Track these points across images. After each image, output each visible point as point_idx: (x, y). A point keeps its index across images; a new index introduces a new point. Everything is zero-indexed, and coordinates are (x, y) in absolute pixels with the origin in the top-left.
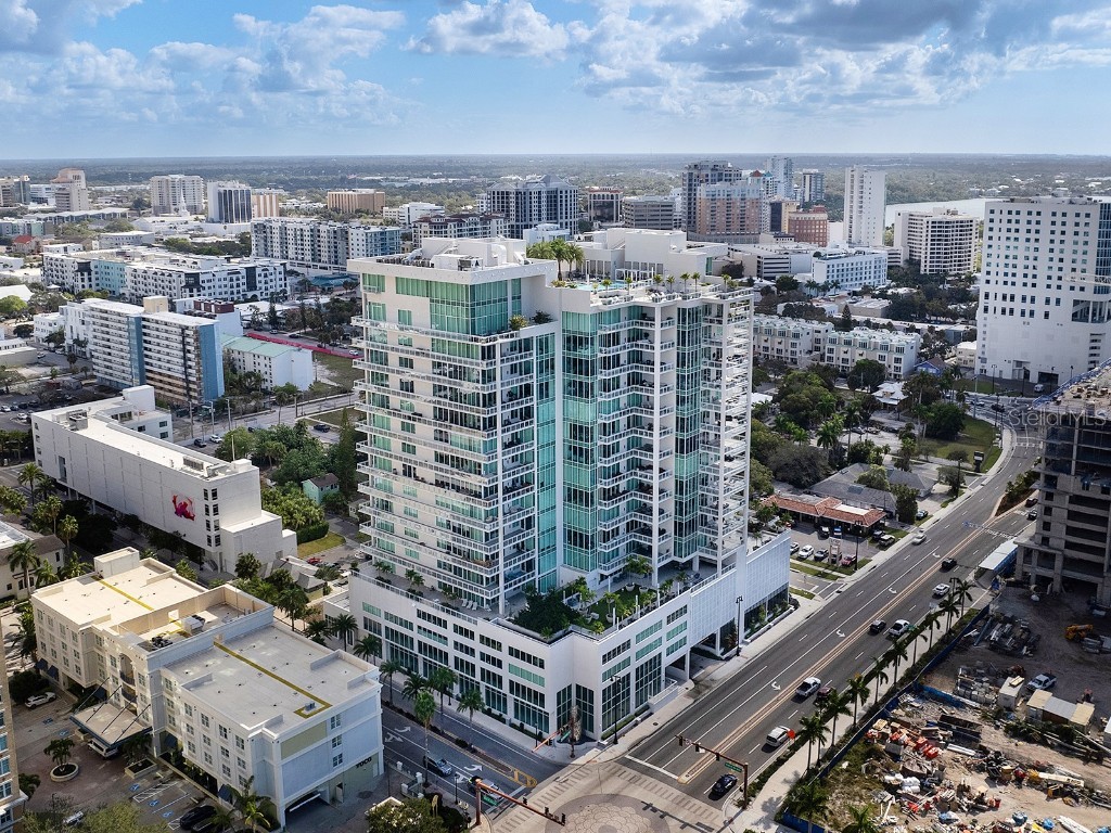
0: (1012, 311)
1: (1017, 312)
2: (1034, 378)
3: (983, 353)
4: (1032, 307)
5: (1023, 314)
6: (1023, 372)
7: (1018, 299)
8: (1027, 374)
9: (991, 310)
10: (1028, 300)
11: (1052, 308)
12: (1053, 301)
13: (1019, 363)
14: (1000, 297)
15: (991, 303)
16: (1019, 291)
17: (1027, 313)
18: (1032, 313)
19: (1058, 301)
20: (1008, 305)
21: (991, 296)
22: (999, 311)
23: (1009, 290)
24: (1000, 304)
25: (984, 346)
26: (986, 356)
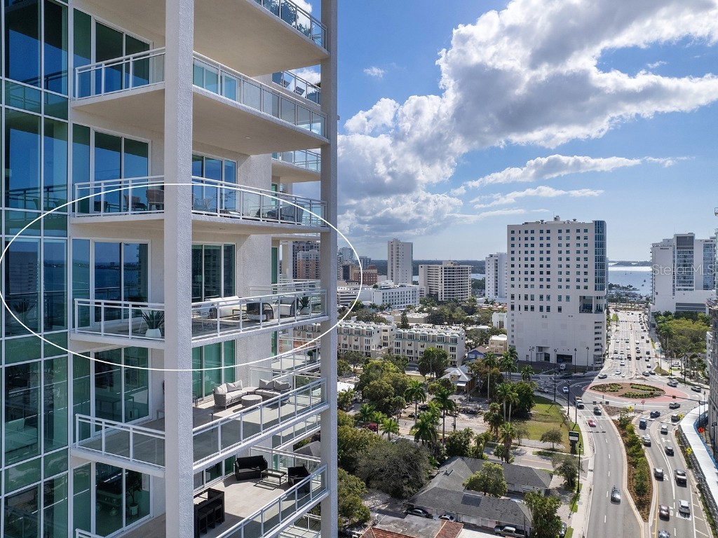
0: (532, 308)
1: (537, 309)
2: (553, 360)
3: (513, 342)
4: (549, 303)
5: (541, 309)
6: (543, 355)
7: (537, 298)
8: (547, 357)
9: (516, 308)
10: (545, 298)
11: (563, 303)
12: (564, 298)
13: (540, 349)
14: (523, 297)
15: (516, 302)
16: (537, 292)
17: (545, 309)
18: (548, 309)
19: (568, 298)
20: (529, 303)
21: (516, 297)
22: (523, 308)
23: (529, 292)
24: (523, 303)
25: (513, 336)
26: (515, 344)
